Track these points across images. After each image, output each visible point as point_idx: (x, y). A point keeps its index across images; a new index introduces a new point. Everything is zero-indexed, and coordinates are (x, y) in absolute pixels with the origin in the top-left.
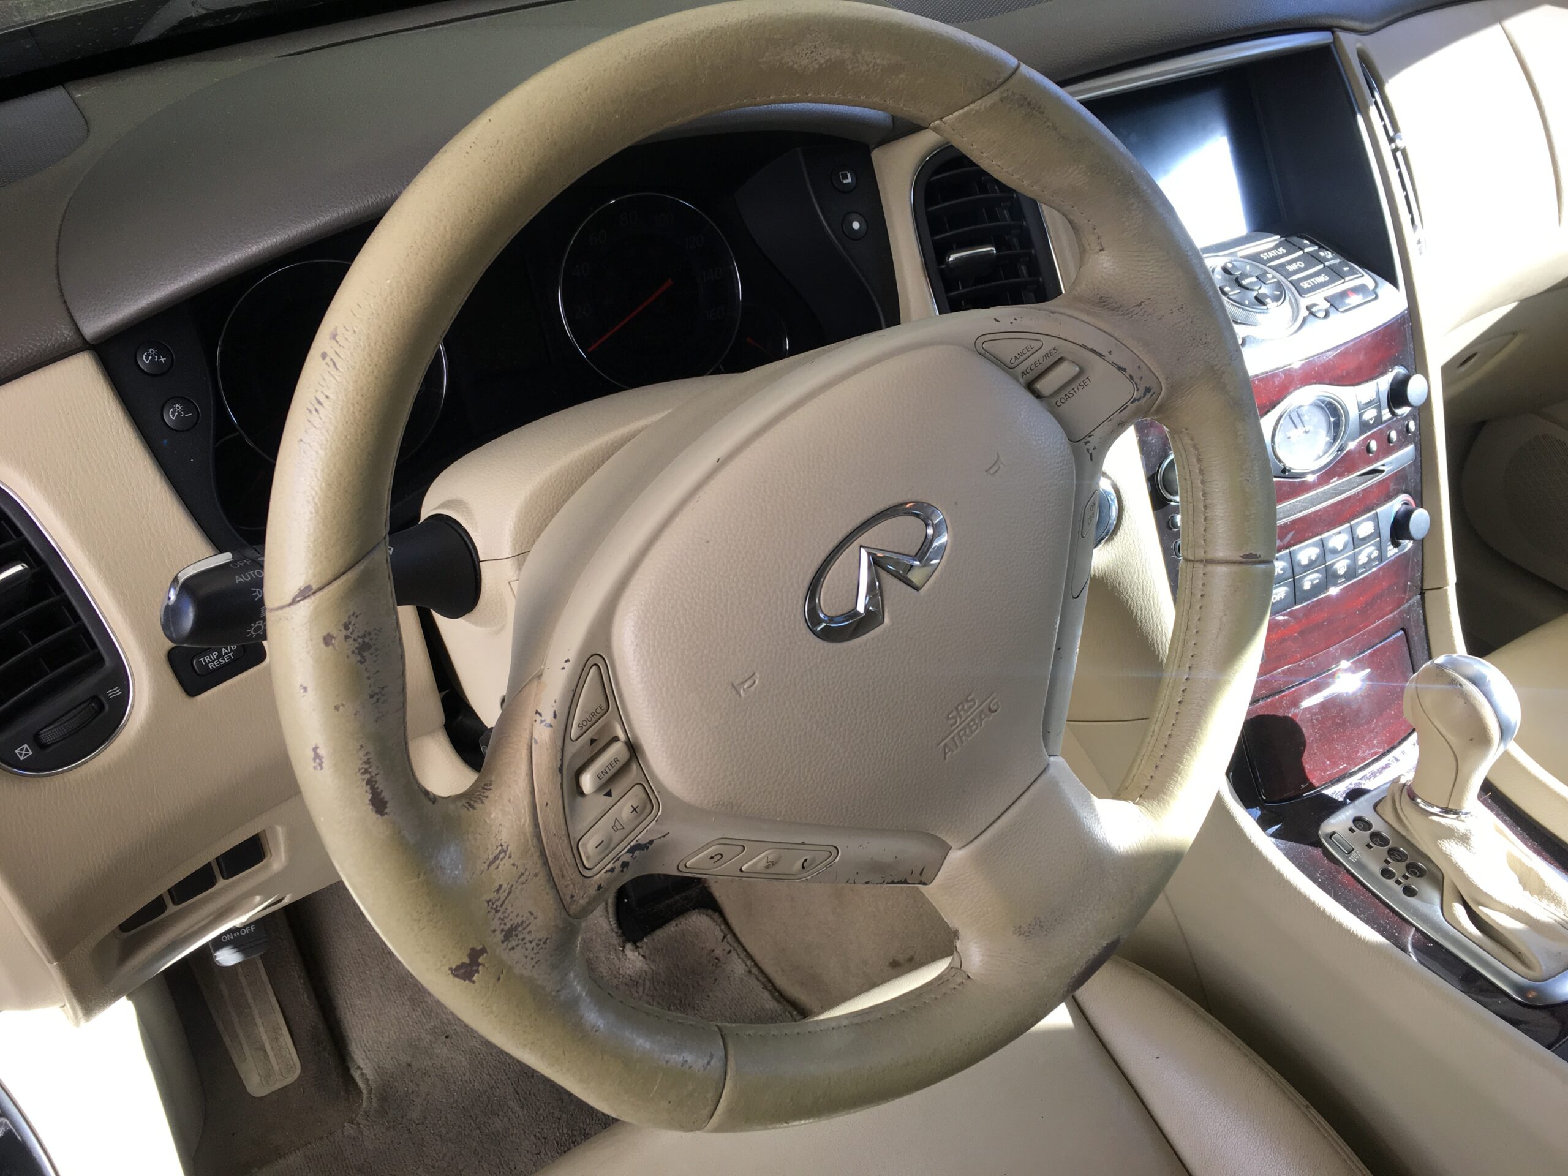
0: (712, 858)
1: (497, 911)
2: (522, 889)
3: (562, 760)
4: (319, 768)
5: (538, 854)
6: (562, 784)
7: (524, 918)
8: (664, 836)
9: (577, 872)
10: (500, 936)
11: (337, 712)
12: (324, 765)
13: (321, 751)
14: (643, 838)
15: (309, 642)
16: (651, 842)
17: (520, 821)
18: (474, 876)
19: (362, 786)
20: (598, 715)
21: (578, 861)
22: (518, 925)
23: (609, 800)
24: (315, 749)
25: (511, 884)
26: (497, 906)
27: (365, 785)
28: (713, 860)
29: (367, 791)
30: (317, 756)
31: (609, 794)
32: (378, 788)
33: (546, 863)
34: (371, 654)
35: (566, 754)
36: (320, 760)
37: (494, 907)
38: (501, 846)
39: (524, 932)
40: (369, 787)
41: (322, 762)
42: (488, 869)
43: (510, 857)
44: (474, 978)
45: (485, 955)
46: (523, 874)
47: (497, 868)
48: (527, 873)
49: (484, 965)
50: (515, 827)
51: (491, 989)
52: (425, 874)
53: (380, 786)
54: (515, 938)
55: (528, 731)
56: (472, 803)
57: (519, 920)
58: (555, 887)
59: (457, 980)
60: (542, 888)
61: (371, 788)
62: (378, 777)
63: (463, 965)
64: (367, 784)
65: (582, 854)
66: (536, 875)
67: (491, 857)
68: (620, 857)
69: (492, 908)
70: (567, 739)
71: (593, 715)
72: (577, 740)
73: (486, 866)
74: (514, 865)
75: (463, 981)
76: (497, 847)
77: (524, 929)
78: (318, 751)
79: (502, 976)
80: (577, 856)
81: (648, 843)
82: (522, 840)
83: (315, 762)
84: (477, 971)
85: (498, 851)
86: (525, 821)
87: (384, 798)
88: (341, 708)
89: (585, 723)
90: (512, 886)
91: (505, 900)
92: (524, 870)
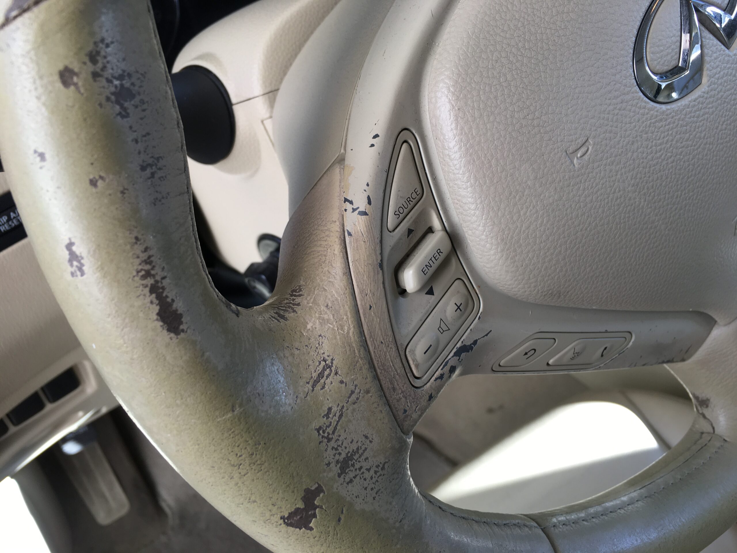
0: (526, 354)
1: (329, 440)
2: (354, 410)
3: (381, 254)
4: (79, 273)
5: (367, 366)
6: (384, 283)
7: (360, 444)
8: (487, 335)
9: (408, 382)
10: (335, 469)
11: (94, 190)
12: (84, 268)
13: (79, 249)
14: (466, 338)
15: (38, 82)
16: (475, 342)
17: (342, 329)
18: (298, 401)
19: (145, 295)
20: (414, 201)
21: (408, 370)
22: (354, 452)
23: (432, 299)
24: (69, 246)
25: (341, 405)
26: (329, 434)
27: (148, 294)
28: (527, 356)
29: (152, 302)
30: (73, 257)
31: (431, 292)
32: (167, 297)
33: (376, 377)
34: (136, 107)
35: (384, 246)
36: (79, 262)
37: (326, 435)
38: (324, 360)
39: (361, 460)
40: (154, 295)
41: (82, 265)
42: (313, 390)
43: (336, 373)
44: (311, 525)
45: (321, 495)
46: (353, 392)
47: (323, 387)
48: (357, 391)
49: (321, 507)
50: (338, 337)
51: (331, 533)
52: (241, 406)
53: (170, 293)
54: (352, 468)
55: (338, 223)
56: (282, 313)
57: (354, 447)
58: (388, 403)
59: (291, 529)
60: (375, 405)
61: (157, 298)
62: (166, 282)
63: (297, 511)
64: (151, 292)
65: (411, 362)
66: (368, 392)
67: (315, 375)
68: (448, 361)
69: (323, 437)
70: (385, 229)
71: (409, 200)
72: (394, 230)
73: (310, 386)
74: (342, 382)
75: (298, 529)
76: (320, 363)
77: (360, 457)
78: (74, 248)
79: (342, 517)
80: (406, 365)
81: (473, 344)
82: (348, 353)
83: (72, 265)
84: (314, 516)
85: (321, 366)
86: (349, 329)
87: (177, 310)
88: (100, 183)
89: (401, 211)
90: (343, 407)
91: (337, 425)
92: (353, 388)
